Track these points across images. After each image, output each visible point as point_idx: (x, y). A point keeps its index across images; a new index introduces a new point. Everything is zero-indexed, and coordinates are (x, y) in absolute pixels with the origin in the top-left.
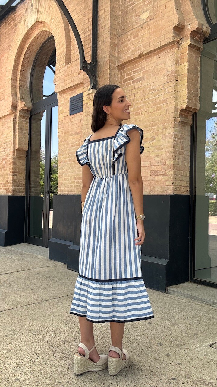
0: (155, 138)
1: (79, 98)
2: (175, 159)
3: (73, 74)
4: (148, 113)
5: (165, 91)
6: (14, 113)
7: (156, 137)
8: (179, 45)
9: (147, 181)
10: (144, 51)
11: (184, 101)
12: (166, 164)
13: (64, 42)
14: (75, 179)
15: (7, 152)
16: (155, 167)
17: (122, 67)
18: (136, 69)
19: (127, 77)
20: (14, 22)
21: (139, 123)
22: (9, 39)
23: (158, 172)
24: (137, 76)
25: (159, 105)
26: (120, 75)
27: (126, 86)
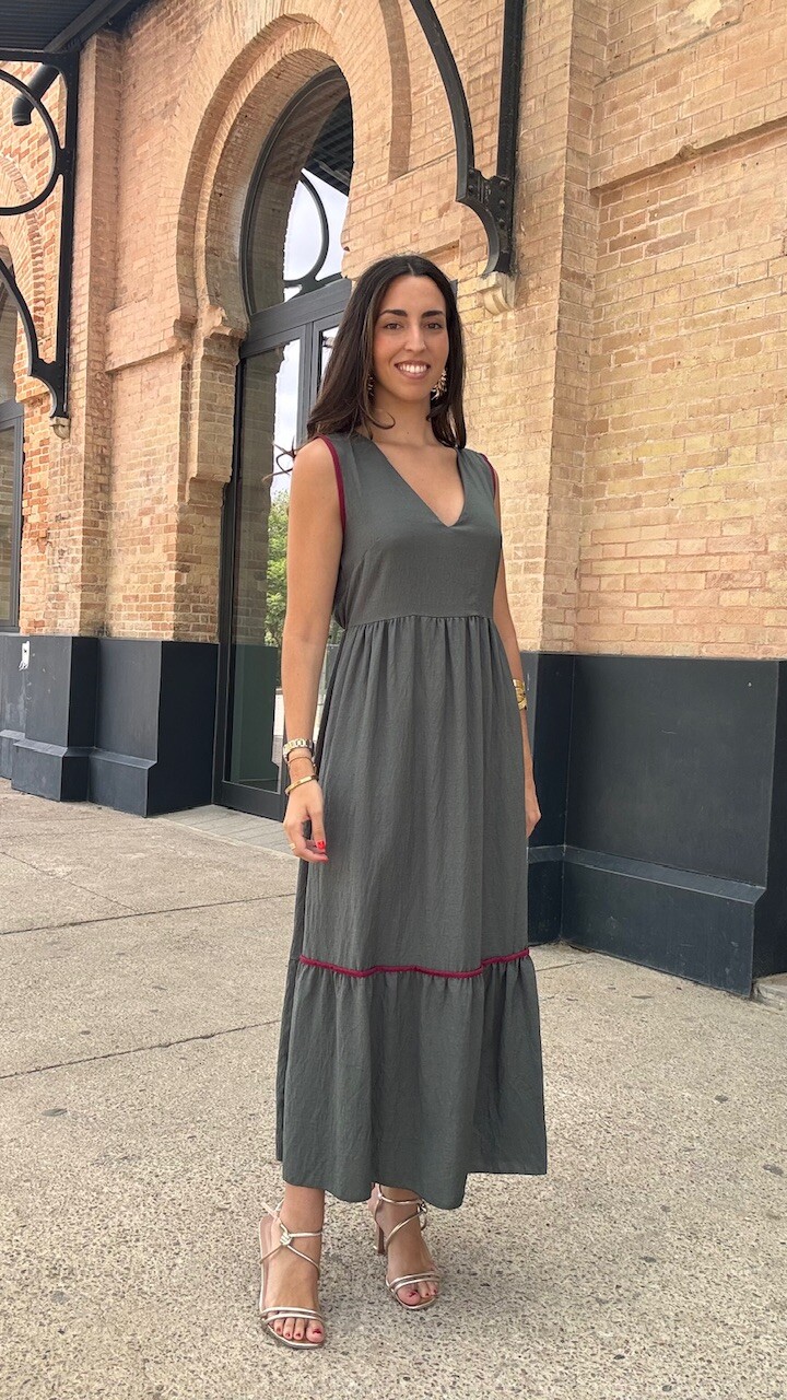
0: (728, 455)
3: (418, 214)
4: (704, 364)
5: (773, 287)
6: (183, 348)
7: (735, 451)
9: (694, 608)
10: (700, 137)
12: (766, 549)
13: (385, 97)
15: (156, 488)
16: (724, 559)
17: (609, 193)
18: (663, 203)
19: (629, 232)
20: (191, 14)
21: (670, 398)
22: (171, 77)
23: (737, 576)
24: (665, 228)
25: (749, 337)
26: (600, 222)
27: (622, 265)
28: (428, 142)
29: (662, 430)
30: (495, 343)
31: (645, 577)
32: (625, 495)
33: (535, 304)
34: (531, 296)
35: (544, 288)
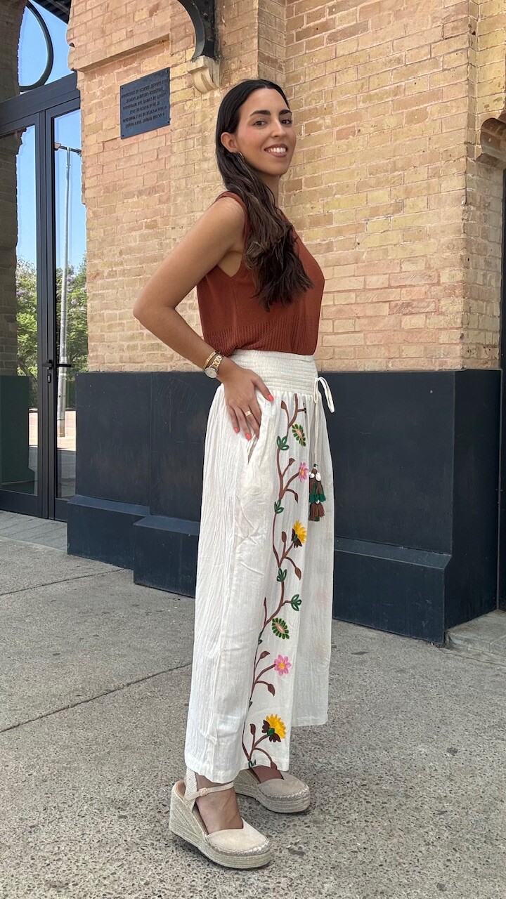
0: (403, 206)
1: (153, 86)
2: (468, 268)
3: (131, 15)
4: (381, 131)
5: (436, 65)
7: (409, 202)
9: (379, 331)
11: (497, 96)
12: (439, 281)
16: (404, 291)
19: (312, 24)
21: (353, 160)
23: (415, 304)
24: (342, 21)
25: (417, 108)
26: (287, 17)
27: (307, 51)
29: (348, 186)
30: (204, 118)
31: (339, 307)
32: (318, 241)
34: (234, 75)
35: (244, 69)
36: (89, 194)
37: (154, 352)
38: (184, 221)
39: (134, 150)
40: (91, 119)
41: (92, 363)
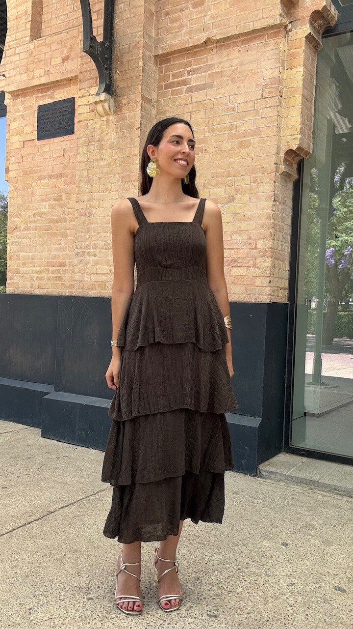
0: (234, 199)
1: (62, 108)
2: (274, 240)
3: (49, 60)
4: (220, 151)
5: (257, 114)
7: (238, 197)
8: (287, 32)
10: (218, 34)
11: (294, 137)
12: (256, 247)
14: (49, 264)
16: (233, 252)
17: (164, 58)
18: (196, 67)
19: (175, 80)
23: (240, 260)
24: (196, 80)
26: (159, 74)
27: (172, 97)
28: (53, 22)
30: (102, 133)
33: (126, 112)
34: (124, 108)
35: (132, 104)
36: (11, 174)
37: (57, 282)
38: (86, 198)
39: (47, 149)
40: (14, 125)
41: (9, 288)
